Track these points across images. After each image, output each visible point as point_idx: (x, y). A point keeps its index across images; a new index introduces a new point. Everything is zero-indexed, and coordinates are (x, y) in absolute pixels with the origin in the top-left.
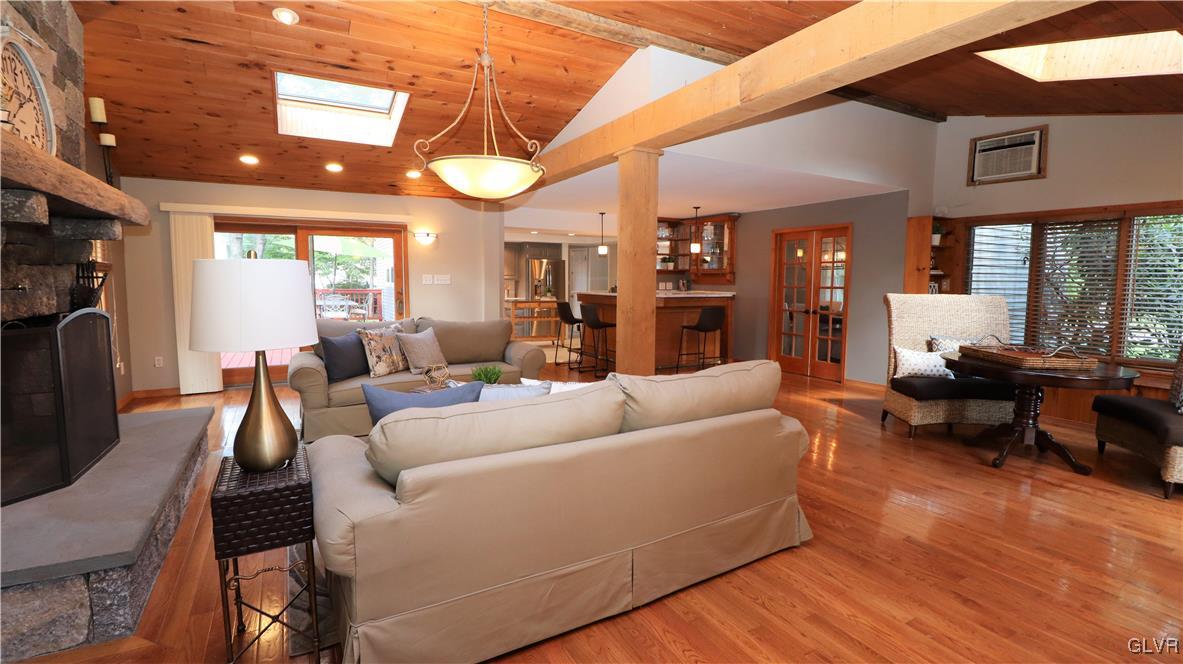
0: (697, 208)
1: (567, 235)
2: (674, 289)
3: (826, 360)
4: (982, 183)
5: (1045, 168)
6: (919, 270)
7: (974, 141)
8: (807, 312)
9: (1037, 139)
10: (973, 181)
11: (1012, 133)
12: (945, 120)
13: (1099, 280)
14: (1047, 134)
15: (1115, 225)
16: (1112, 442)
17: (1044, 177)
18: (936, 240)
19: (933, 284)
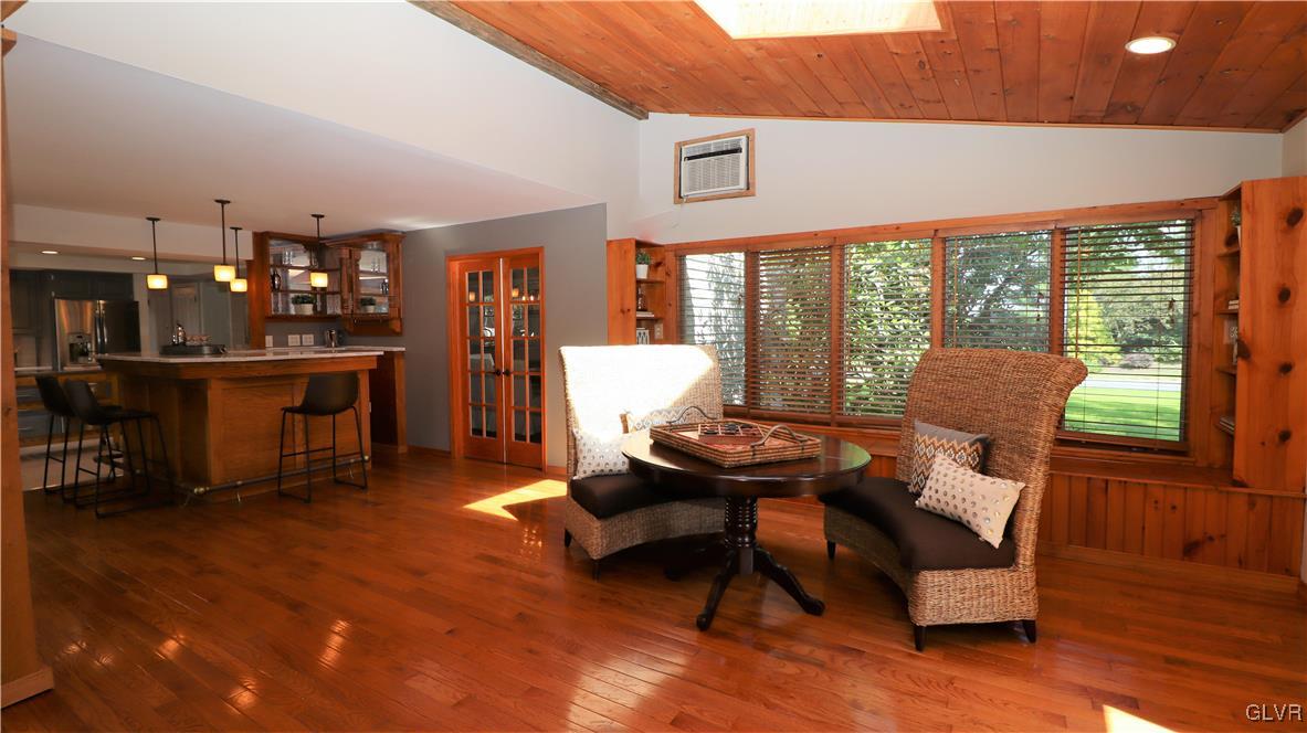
0: (319, 217)
1: (130, 258)
2: (316, 344)
3: (525, 440)
4: (690, 201)
5: (754, 183)
6: (623, 311)
7: (680, 146)
8: (498, 373)
9: (743, 146)
10: (680, 197)
11: (718, 137)
12: (647, 118)
13: (814, 322)
14: (753, 140)
15: (826, 255)
16: (843, 543)
17: (753, 195)
18: (642, 271)
19: (642, 330)
